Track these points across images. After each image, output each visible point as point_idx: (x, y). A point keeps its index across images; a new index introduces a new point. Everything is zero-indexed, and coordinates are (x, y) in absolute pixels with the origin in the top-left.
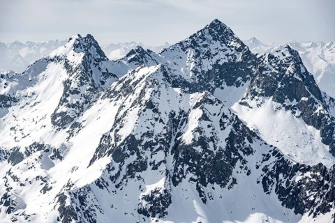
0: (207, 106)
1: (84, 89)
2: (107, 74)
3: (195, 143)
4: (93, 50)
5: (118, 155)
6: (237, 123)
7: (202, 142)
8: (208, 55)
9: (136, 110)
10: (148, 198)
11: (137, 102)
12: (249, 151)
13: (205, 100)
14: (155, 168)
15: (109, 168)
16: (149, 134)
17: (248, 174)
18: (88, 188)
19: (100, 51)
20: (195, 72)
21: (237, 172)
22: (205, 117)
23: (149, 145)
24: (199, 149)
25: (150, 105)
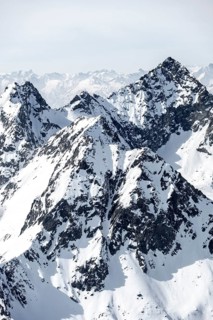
0: (147, 164)
1: (20, 146)
2: (48, 125)
3: (134, 206)
4: (32, 99)
5: (49, 223)
6: (180, 181)
7: (141, 204)
8: (162, 97)
9: (69, 172)
10: (83, 270)
11: (70, 162)
12: (194, 212)
13: (144, 157)
14: (91, 235)
15: (40, 237)
16: (82, 198)
17: (193, 238)
18: (16, 262)
19: (40, 100)
20: (147, 117)
21: (181, 236)
22: (144, 177)
23: (83, 210)
24: (138, 213)
25: (84, 165)
